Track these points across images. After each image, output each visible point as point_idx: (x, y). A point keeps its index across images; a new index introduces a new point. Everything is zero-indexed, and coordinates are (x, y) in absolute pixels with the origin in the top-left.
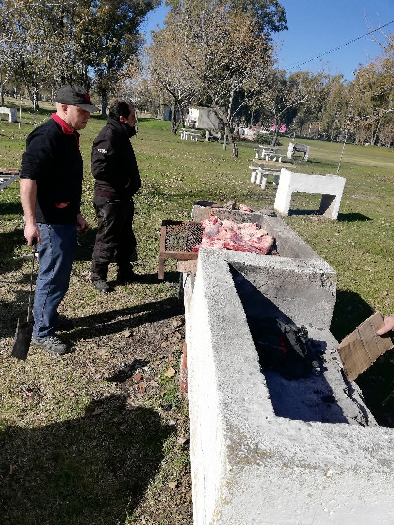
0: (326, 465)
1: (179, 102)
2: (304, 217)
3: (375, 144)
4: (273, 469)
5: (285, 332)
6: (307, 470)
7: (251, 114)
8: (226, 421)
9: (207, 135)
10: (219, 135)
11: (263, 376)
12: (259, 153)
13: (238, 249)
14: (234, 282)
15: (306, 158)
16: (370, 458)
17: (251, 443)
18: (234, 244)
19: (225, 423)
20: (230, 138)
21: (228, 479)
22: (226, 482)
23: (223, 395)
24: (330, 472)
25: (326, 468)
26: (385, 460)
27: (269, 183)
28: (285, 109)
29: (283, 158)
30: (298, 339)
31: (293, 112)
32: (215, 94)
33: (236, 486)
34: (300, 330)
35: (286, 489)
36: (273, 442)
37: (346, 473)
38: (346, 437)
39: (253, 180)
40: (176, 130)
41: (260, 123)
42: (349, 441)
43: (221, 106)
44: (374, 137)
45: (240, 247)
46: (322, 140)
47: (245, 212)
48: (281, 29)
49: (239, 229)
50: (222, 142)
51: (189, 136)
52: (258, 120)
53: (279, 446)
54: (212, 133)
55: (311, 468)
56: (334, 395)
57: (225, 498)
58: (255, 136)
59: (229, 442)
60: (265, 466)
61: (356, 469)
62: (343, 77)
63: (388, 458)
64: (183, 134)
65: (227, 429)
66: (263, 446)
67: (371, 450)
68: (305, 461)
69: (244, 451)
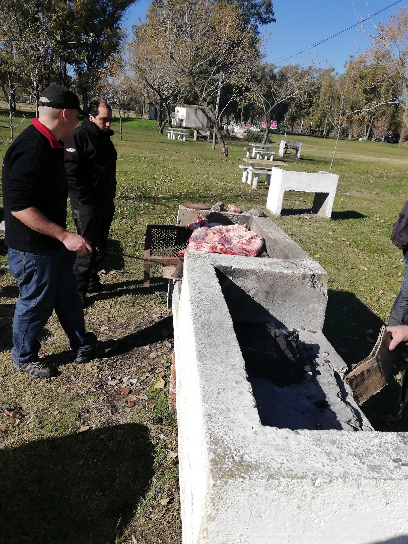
0: (314, 474)
1: (165, 100)
2: (297, 216)
3: (368, 139)
4: (258, 481)
5: (276, 336)
6: (294, 481)
7: (240, 110)
8: (210, 434)
9: (195, 134)
10: (208, 134)
11: (249, 383)
12: (249, 152)
13: (226, 253)
14: (220, 287)
15: (299, 155)
16: (359, 464)
17: (236, 455)
18: (222, 247)
19: (208, 436)
20: (219, 136)
21: (212, 495)
22: (210, 498)
23: (207, 407)
24: (318, 481)
25: (314, 477)
26: (375, 466)
27: (261, 182)
28: (276, 104)
29: (275, 155)
30: (289, 343)
31: (284, 107)
32: (201, 92)
33: (221, 502)
34: (291, 334)
35: (273, 501)
36: (259, 453)
37: (335, 481)
38: (334, 443)
39: (244, 180)
40: (162, 130)
41: (250, 121)
42: (338, 448)
43: (208, 104)
44: (367, 132)
45: (228, 250)
46: (315, 136)
47: (234, 213)
48: (268, 22)
49: (227, 231)
50: (211, 140)
51: (176, 135)
52: (248, 117)
53: (264, 457)
54: (200, 132)
55: (298, 478)
56: (327, 400)
57: (210, 515)
58: (245, 134)
59: (212, 456)
60: (250, 479)
61: (344, 477)
62: (333, 70)
63: (378, 463)
64: (170, 133)
65: (210, 442)
66: (249, 458)
67: (361, 455)
68: (292, 471)
69: (228, 464)
